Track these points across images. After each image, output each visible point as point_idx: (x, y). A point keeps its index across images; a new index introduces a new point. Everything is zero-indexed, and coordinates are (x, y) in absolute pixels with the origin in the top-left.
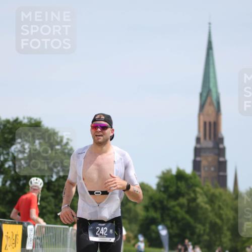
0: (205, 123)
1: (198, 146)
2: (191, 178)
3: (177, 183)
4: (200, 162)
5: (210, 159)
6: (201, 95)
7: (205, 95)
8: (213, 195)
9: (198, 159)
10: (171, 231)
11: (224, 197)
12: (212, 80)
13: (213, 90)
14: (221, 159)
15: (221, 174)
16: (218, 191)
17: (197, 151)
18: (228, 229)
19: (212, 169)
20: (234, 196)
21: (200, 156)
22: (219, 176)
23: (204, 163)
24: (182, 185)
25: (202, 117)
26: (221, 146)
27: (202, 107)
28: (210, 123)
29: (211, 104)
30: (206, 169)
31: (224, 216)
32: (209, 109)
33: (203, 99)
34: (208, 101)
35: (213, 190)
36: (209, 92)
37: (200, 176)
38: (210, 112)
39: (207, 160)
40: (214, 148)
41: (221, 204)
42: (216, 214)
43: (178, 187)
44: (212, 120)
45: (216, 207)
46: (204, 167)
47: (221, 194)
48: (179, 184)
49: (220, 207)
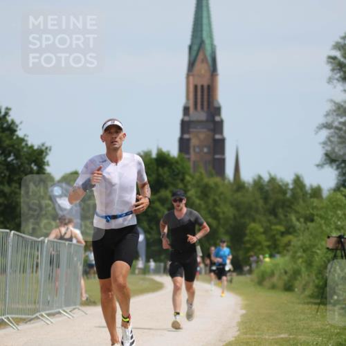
0: (196, 87)
1: (187, 119)
2: (177, 162)
3: (157, 170)
4: (189, 140)
5: (202, 136)
6: (190, 48)
7: (195, 48)
8: (206, 186)
9: (186, 136)
10: (149, 236)
11: (221, 189)
12: (205, 28)
13: (207, 41)
14: (218, 137)
15: (217, 156)
16: (213, 181)
17: (185, 126)
18: (227, 233)
19: (205, 150)
20: (235, 187)
21: (188, 132)
22: (214, 159)
23: (194, 142)
24: (164, 172)
25: (191, 78)
26: (217, 119)
27: (191, 65)
28: (202, 86)
29: (204, 60)
30: (197, 150)
31: (221, 216)
32: (202, 68)
33: (194, 53)
34: (201, 56)
35: (206, 180)
36: (201, 44)
37: (189, 159)
38: (203, 72)
39: (198, 138)
40: (207, 121)
41: (217, 198)
42: (210, 212)
43: (159, 175)
44: (205, 82)
45: (211, 201)
46: (194, 147)
47: (216, 184)
48: (161, 170)
49: (215, 203)
